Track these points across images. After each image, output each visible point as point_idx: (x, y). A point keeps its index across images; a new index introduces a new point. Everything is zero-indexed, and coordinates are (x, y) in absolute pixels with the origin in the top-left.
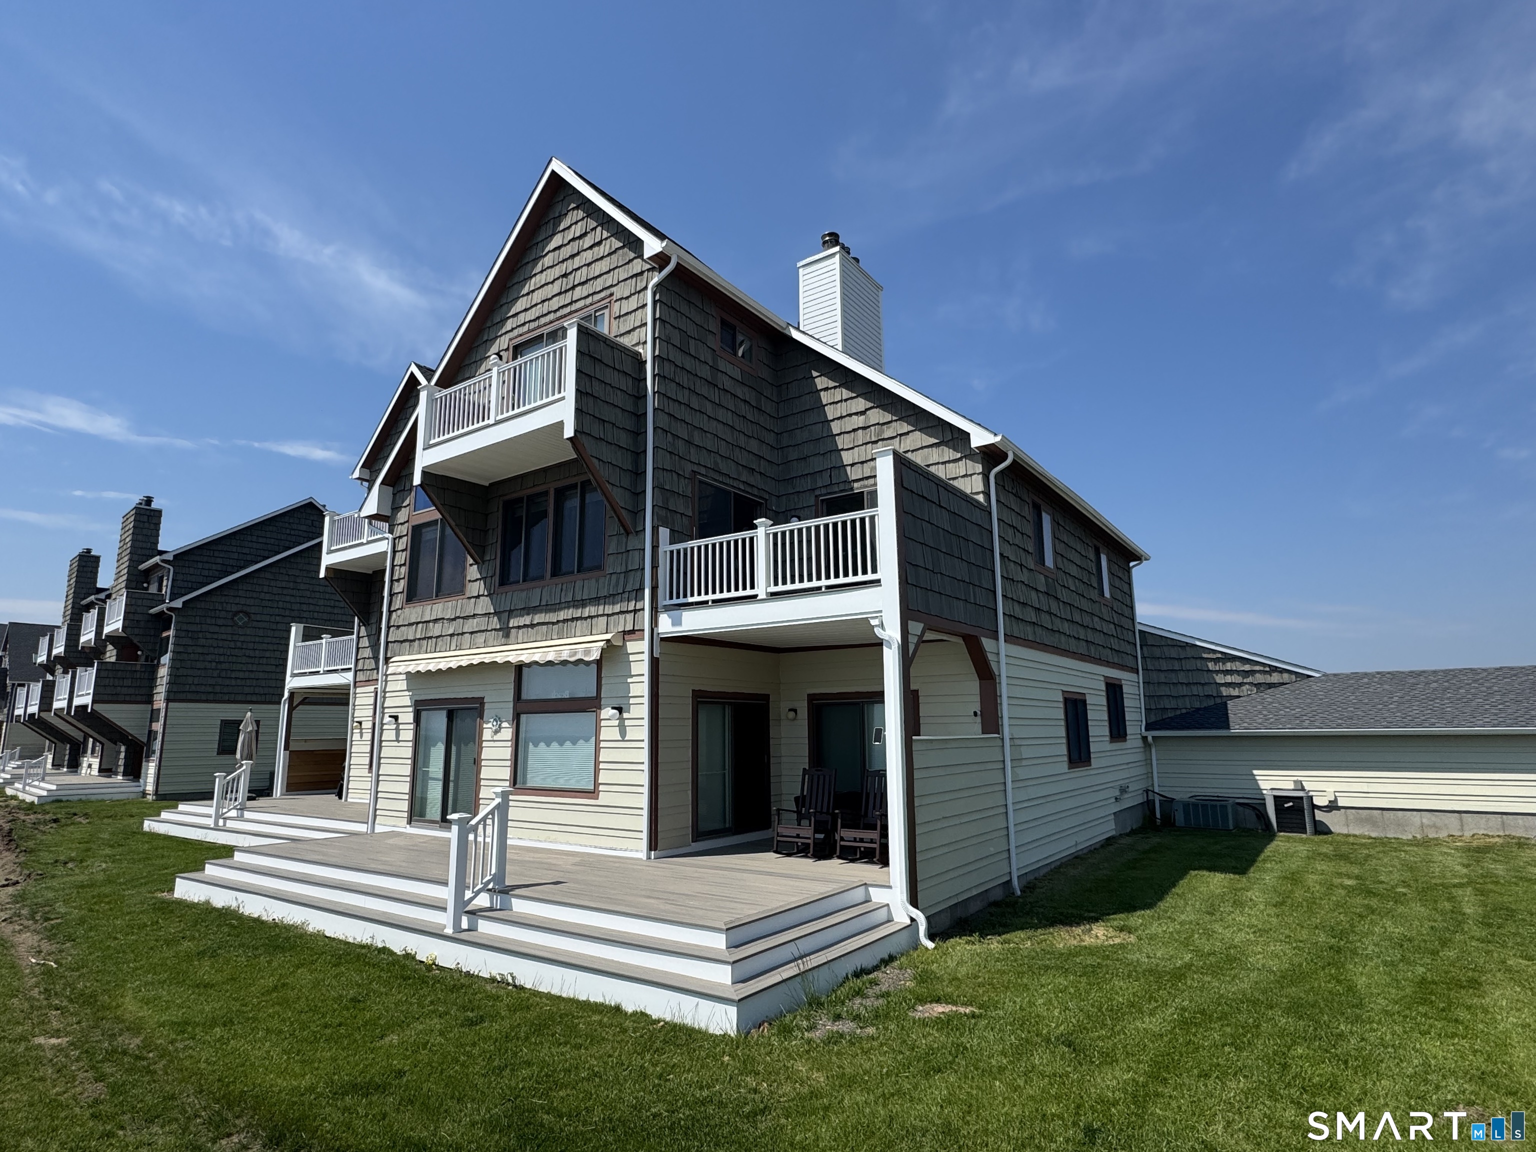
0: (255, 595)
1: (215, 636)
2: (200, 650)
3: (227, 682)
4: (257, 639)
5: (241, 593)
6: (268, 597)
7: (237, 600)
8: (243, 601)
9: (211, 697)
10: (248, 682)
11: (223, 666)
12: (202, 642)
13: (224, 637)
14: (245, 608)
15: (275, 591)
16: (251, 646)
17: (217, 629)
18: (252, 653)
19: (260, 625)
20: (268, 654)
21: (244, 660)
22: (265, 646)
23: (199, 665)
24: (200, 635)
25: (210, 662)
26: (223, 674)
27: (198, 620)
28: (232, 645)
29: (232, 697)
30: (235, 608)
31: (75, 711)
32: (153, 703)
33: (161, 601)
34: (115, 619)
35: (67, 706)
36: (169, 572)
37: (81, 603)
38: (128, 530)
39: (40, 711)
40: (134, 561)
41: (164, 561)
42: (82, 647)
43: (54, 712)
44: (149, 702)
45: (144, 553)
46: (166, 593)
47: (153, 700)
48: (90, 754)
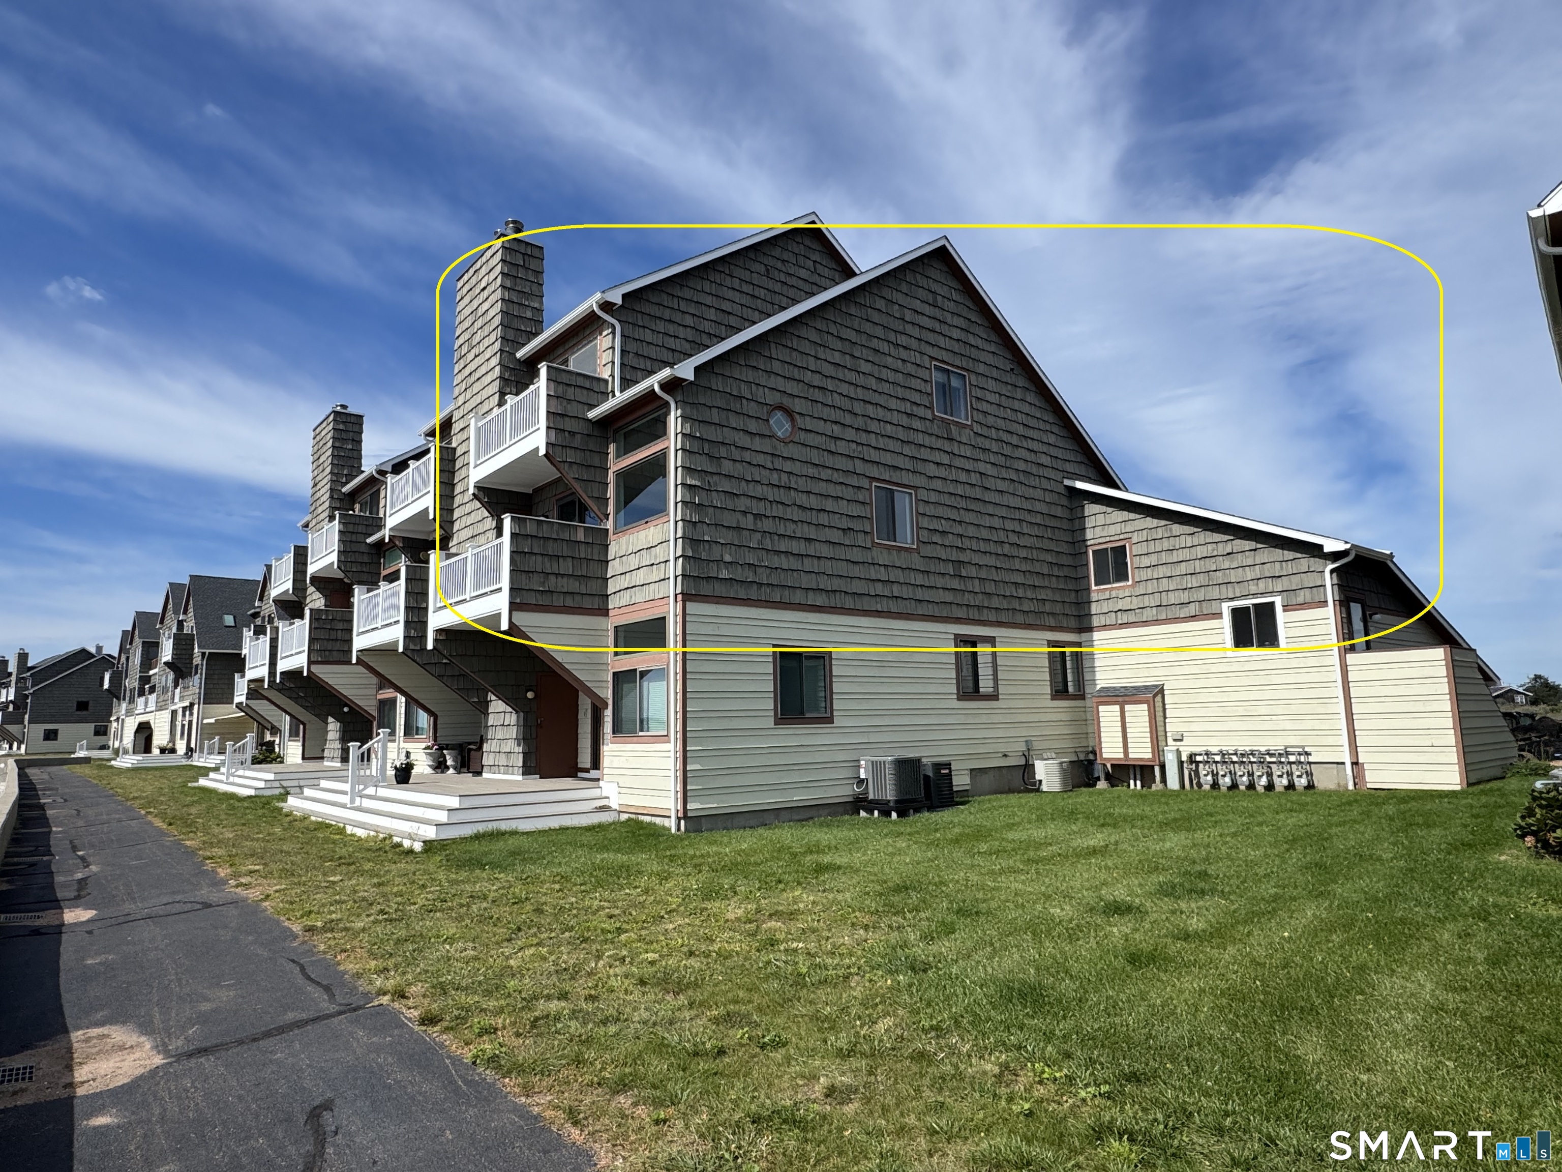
0: (796, 374)
1: (747, 456)
2: (726, 485)
3: (776, 561)
4: (811, 471)
5: (776, 366)
6: (817, 380)
7: (773, 382)
8: (780, 384)
9: (753, 594)
10: (808, 564)
11: (767, 525)
12: (727, 467)
13: (760, 459)
14: (787, 402)
15: (829, 370)
16: (802, 483)
17: (745, 441)
18: (802, 499)
19: (811, 439)
20: (829, 505)
21: (796, 514)
22: (822, 487)
23: (729, 519)
24: (723, 451)
25: (745, 513)
26: (768, 544)
27: (715, 416)
28: (775, 478)
29: (787, 596)
30: (772, 398)
31: (436, 641)
32: (611, 613)
33: (605, 395)
34: (511, 440)
35: (405, 637)
36: (613, 333)
37: (344, 490)
38: (484, 289)
39: (310, 662)
40: (508, 340)
41: (606, 306)
42: (390, 539)
43: (357, 656)
44: (604, 612)
45: (523, 328)
46: (612, 376)
47: (610, 607)
48: (402, 734)
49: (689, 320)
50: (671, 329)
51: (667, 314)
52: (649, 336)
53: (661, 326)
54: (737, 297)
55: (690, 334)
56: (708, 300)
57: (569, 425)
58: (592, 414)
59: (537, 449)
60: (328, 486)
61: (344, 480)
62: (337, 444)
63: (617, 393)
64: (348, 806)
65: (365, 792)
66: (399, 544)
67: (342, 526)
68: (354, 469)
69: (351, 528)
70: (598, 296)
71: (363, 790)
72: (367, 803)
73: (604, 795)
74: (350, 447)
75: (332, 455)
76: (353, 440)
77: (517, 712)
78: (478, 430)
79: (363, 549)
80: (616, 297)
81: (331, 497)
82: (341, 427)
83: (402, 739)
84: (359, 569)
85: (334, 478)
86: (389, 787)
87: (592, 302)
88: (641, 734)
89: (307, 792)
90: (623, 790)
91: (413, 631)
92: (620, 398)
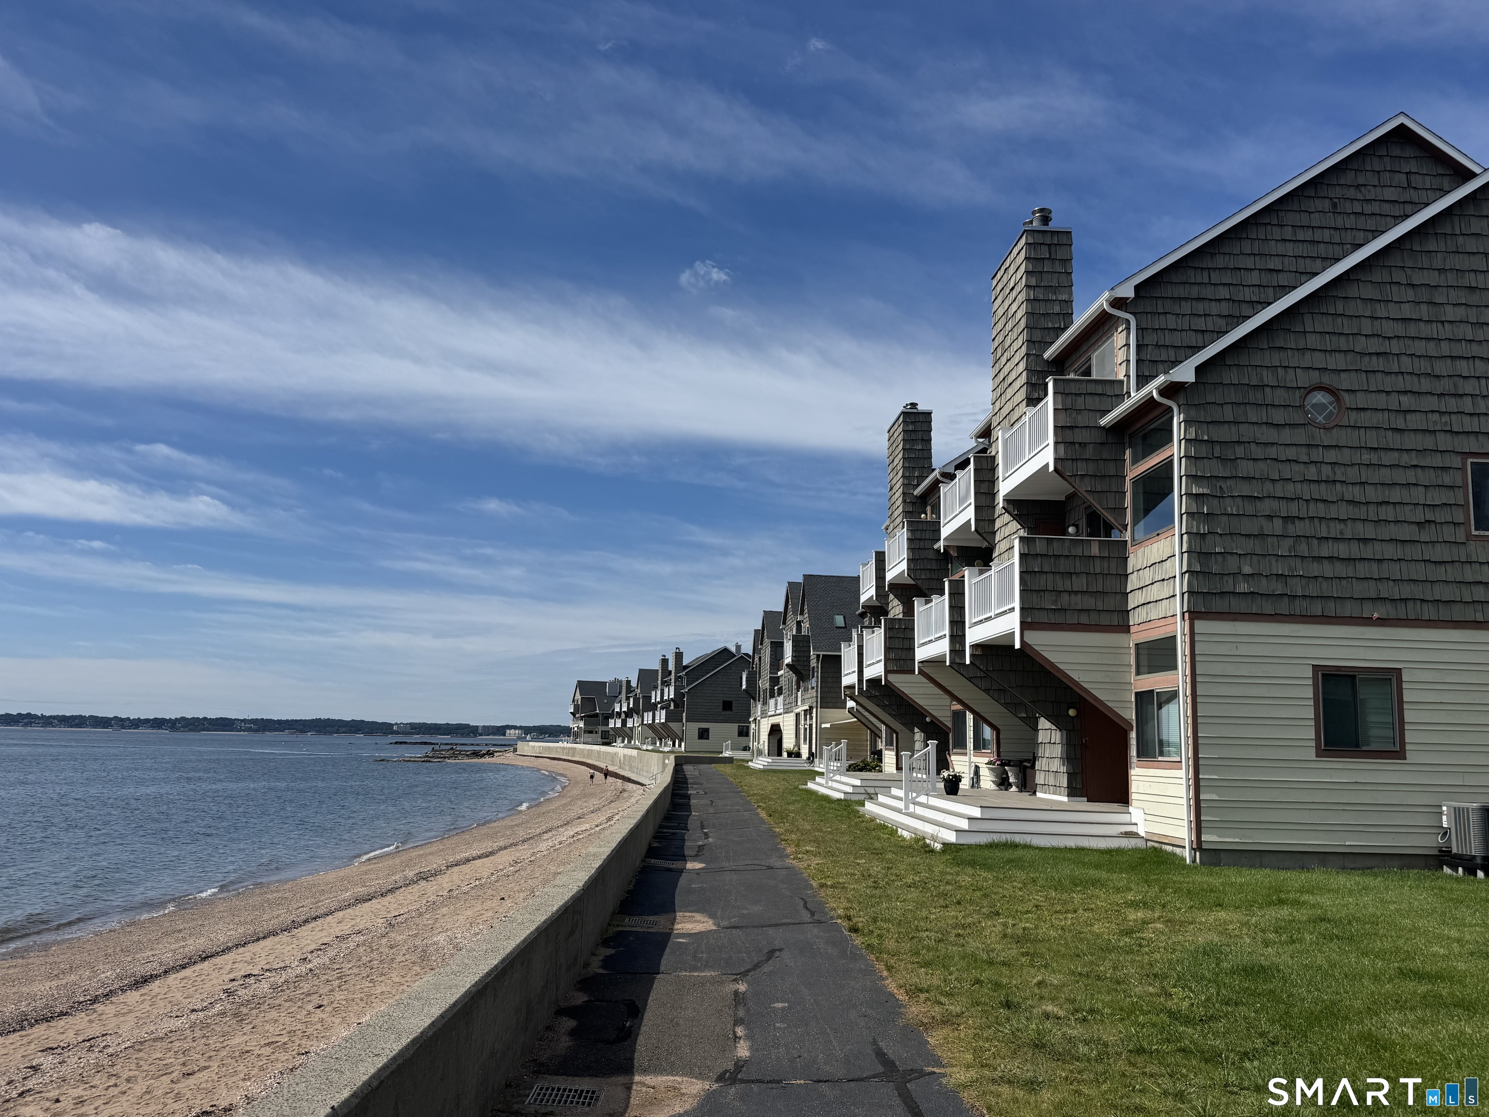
0: (1343, 343)
1: (1272, 452)
2: (1245, 489)
3: (1315, 569)
4: (1366, 457)
5: (1312, 341)
6: (1374, 346)
7: (1308, 360)
8: (1319, 360)
9: (1283, 607)
10: (1362, 570)
11: (1300, 528)
12: (1245, 468)
13: (1291, 453)
14: (1327, 380)
15: (1389, 329)
16: (1352, 474)
17: (1270, 435)
18: (1356, 493)
19: (1365, 419)
20: (1395, 495)
21: (1344, 511)
22: (1385, 475)
23: (1249, 526)
24: (1240, 451)
25: (1270, 517)
26: (1303, 549)
27: (1228, 413)
28: (1312, 473)
29: (1331, 609)
30: (1304, 379)
31: (972, 655)
32: (1133, 629)
33: (1121, 397)
34: (1029, 453)
35: (951, 651)
36: (1128, 329)
37: (915, 493)
38: (1013, 288)
39: (887, 671)
40: (1034, 342)
41: (1118, 303)
42: (944, 548)
43: (919, 667)
44: (1125, 628)
45: (1050, 325)
46: (1128, 376)
47: (1131, 623)
48: (972, 748)
49: (1224, 293)
50: (1200, 307)
51: (1195, 292)
52: (1171, 322)
53: (1186, 308)
54: (1289, 249)
55: (1225, 308)
56: (1249, 263)
57: (1080, 436)
58: (1104, 421)
59: (1047, 465)
60: (901, 490)
61: (915, 482)
62: (908, 447)
63: (1133, 395)
64: (903, 811)
65: (918, 800)
66: (954, 553)
67: (909, 533)
68: (925, 470)
69: (918, 535)
70: (1106, 294)
71: (916, 797)
72: (919, 811)
73: (1133, 821)
74: (920, 447)
75: (904, 458)
76: (923, 440)
77: (1060, 730)
78: (1005, 442)
79: (932, 555)
80: (1127, 291)
81: (904, 501)
82: (911, 428)
83: (972, 752)
84: (928, 576)
85: (906, 482)
86: (938, 796)
87: (1102, 302)
88: (1160, 759)
89: (881, 798)
90: (1149, 818)
91: (958, 646)
92: (1136, 397)
